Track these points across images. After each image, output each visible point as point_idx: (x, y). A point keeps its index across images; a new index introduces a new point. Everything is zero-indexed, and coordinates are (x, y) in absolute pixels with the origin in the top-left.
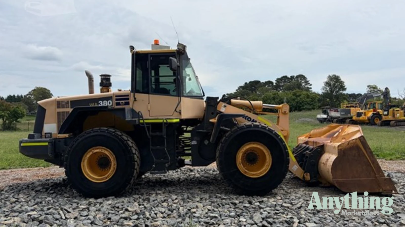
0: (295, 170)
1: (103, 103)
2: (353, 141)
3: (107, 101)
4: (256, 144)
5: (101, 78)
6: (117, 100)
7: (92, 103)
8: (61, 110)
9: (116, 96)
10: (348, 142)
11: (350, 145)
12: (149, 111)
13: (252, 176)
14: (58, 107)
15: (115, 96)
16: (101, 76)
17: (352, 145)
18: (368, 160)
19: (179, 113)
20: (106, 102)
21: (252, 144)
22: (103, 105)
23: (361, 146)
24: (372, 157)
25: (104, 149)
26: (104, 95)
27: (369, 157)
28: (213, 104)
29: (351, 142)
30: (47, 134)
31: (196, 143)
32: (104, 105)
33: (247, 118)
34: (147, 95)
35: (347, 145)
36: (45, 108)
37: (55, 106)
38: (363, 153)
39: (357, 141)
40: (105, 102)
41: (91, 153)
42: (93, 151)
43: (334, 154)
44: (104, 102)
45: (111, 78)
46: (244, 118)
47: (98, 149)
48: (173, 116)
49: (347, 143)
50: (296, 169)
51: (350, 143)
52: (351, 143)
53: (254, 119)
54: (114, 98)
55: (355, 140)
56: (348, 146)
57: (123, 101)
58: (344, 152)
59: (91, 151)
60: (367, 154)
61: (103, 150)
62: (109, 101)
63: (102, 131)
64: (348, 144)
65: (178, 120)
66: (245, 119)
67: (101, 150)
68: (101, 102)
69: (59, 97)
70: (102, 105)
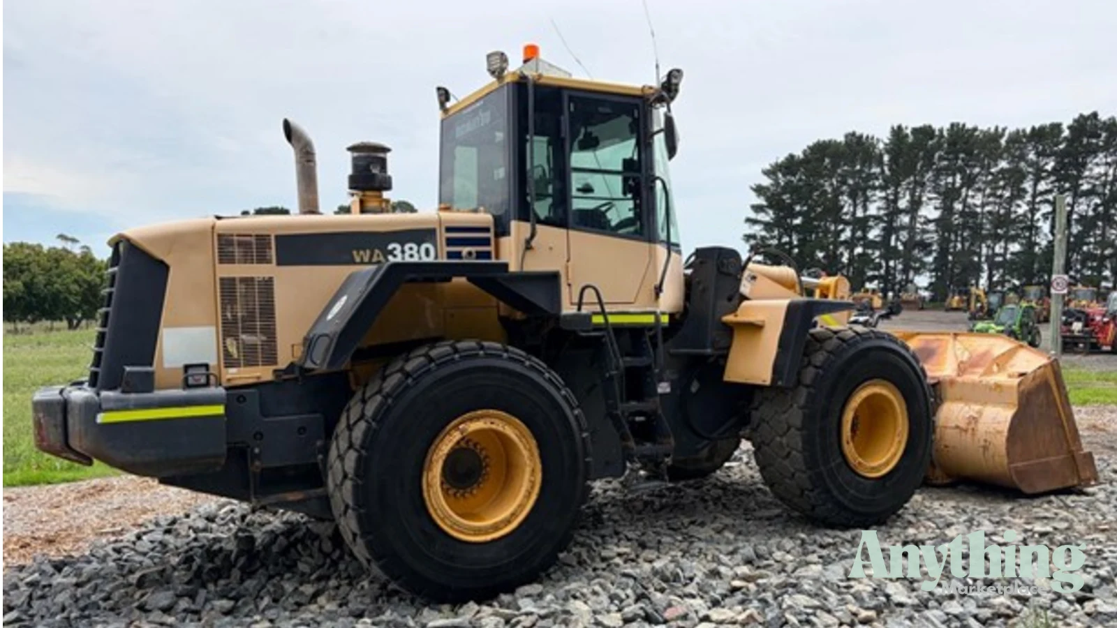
1: (403, 252)
2: (1041, 370)
3: (419, 245)
5: (354, 159)
6: (450, 242)
7: (364, 250)
8: (238, 271)
9: (449, 230)
10: (1033, 375)
11: (1036, 381)
14: (226, 258)
15: (443, 230)
16: (352, 149)
17: (1039, 380)
20: (415, 246)
22: (403, 258)
23: (1053, 383)
25: (501, 419)
26: (404, 222)
28: (732, 270)
29: (1038, 372)
30: (191, 371)
31: (668, 390)
32: (408, 259)
34: (563, 231)
35: (1032, 381)
36: (167, 260)
37: (209, 252)
38: (1055, 399)
39: (1047, 369)
40: (411, 249)
42: (463, 426)
43: (1007, 404)
44: (407, 247)
45: (389, 156)
47: (478, 418)
48: (636, 304)
49: (1031, 377)
51: (1036, 375)
52: (1038, 376)
54: (442, 236)
55: (1044, 368)
56: (1033, 384)
57: (473, 249)
58: (1027, 399)
59: (456, 427)
60: (1060, 400)
61: (496, 421)
62: (424, 246)
63: (489, 352)
64: (1034, 378)
67: (492, 423)
68: (398, 247)
69: (219, 218)
70: (399, 259)
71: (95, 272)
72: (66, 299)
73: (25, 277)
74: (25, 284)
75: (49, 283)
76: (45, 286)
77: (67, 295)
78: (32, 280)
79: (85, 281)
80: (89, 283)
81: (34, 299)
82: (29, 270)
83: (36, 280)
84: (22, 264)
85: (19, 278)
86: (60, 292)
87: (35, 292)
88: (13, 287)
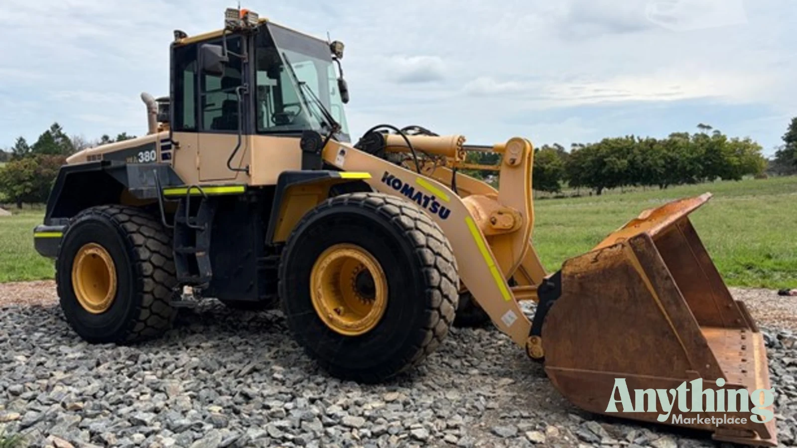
0: (508, 325)
1: (144, 156)
2: (615, 249)
3: (150, 152)
4: (355, 249)
7: (130, 157)
10: (596, 253)
11: (601, 262)
12: (198, 169)
13: (345, 330)
15: (160, 141)
17: (609, 263)
18: (664, 316)
19: (245, 172)
20: (148, 153)
21: (343, 250)
22: (144, 160)
23: (639, 269)
24: (674, 308)
26: (146, 140)
27: (666, 305)
29: (607, 252)
33: (391, 181)
35: (592, 262)
39: (626, 249)
41: (83, 257)
42: (86, 251)
44: (146, 153)
46: (386, 181)
48: (237, 180)
49: (590, 258)
50: (512, 322)
51: (602, 255)
52: (606, 258)
53: (408, 183)
54: (159, 146)
55: (620, 246)
56: (594, 266)
58: (581, 284)
60: (658, 293)
62: (152, 152)
64: (596, 260)
65: (241, 189)
66: (388, 183)
68: (141, 155)
71: (677, 150)
72: (655, 170)
73: (630, 157)
74: (629, 161)
75: (644, 160)
76: (642, 162)
77: (655, 167)
78: (633, 158)
79: (669, 157)
80: (671, 158)
81: (635, 171)
82: (632, 152)
83: (636, 159)
84: (628, 149)
85: (626, 158)
86: (651, 166)
87: (635, 166)
88: (622, 163)
